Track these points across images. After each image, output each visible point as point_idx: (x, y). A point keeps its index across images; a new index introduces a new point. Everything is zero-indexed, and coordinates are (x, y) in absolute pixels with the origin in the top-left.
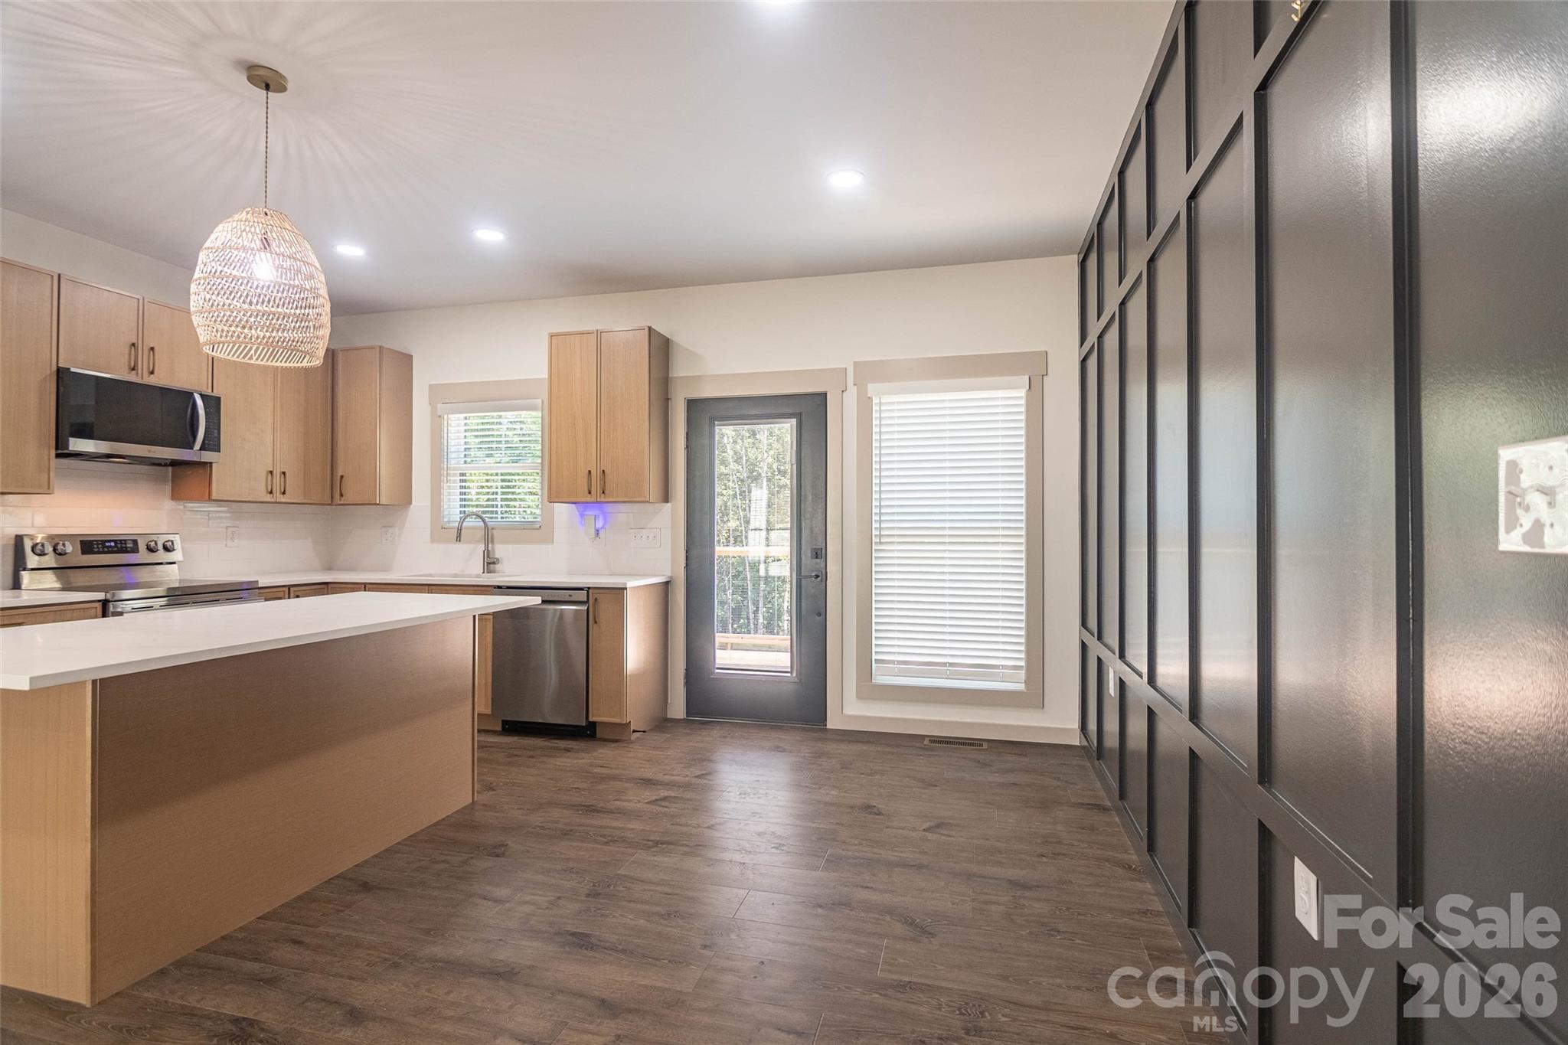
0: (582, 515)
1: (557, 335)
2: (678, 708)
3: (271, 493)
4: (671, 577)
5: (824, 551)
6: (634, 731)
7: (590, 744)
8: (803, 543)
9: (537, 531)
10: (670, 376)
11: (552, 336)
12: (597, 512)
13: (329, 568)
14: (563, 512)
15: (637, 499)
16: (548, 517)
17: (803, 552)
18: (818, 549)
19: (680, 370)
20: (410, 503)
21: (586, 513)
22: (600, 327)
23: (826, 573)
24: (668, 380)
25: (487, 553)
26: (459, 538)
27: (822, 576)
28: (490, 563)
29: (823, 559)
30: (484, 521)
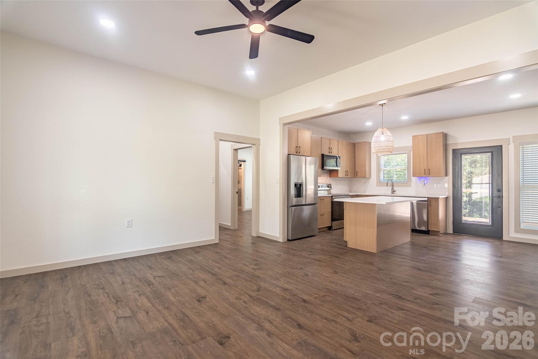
0: (420, 180)
1: (415, 136)
2: (450, 230)
3: (346, 175)
4: (448, 196)
5: (501, 190)
6: (441, 234)
7: (429, 235)
8: (494, 187)
9: (406, 184)
10: (447, 143)
11: (413, 136)
12: (424, 179)
13: (350, 192)
14: (414, 179)
15: (439, 176)
16: (410, 180)
17: (494, 190)
18: (499, 189)
19: (450, 142)
20: (371, 177)
21: (421, 179)
22: (428, 133)
23: (503, 196)
24: (446, 145)
25: (393, 189)
26: (387, 185)
27: (501, 197)
28: (393, 192)
29: (502, 192)
30: (392, 181)
